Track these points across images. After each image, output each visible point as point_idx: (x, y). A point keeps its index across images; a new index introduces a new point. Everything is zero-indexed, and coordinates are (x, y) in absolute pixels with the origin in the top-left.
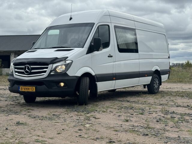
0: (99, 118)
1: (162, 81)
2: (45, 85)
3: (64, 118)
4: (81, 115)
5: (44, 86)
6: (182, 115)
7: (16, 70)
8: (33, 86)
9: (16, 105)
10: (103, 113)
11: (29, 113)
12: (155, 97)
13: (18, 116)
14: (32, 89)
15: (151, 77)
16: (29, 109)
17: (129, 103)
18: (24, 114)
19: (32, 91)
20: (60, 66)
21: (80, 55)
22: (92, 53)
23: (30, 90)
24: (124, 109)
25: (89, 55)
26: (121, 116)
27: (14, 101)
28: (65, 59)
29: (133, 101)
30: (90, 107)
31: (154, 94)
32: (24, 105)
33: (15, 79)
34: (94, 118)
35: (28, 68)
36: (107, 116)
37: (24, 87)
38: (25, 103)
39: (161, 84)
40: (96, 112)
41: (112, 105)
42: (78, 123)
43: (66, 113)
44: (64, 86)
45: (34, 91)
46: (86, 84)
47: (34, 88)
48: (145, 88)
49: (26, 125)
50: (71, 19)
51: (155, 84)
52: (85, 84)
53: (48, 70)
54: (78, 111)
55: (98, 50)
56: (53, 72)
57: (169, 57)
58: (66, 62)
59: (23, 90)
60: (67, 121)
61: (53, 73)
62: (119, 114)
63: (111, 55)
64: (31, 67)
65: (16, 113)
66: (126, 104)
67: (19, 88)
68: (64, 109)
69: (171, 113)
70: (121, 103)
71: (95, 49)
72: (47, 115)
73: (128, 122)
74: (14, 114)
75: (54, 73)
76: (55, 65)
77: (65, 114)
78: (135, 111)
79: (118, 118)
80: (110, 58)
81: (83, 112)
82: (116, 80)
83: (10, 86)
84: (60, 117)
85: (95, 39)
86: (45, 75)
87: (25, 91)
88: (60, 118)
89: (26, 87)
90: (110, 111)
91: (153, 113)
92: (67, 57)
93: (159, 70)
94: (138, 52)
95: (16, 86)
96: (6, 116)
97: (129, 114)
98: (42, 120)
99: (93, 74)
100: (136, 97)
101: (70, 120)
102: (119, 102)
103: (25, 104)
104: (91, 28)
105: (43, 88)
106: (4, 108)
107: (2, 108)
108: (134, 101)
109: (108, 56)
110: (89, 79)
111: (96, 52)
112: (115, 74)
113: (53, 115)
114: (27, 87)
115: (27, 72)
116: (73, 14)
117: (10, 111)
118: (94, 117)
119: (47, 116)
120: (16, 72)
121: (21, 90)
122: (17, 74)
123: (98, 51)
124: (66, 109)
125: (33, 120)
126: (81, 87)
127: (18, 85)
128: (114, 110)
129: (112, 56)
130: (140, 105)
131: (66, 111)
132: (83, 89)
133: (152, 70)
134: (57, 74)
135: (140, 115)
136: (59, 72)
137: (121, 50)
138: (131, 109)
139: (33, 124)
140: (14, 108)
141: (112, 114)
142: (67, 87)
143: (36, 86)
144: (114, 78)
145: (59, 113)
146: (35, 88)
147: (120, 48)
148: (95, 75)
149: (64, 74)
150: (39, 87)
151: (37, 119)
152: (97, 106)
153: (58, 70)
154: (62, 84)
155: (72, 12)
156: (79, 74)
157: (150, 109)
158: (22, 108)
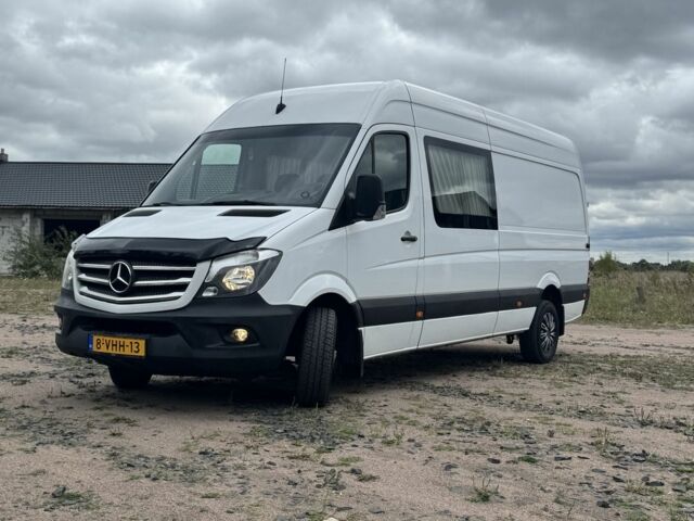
0: (372, 478)
1: (566, 321)
2: (182, 334)
3: (240, 473)
4: (305, 457)
5: (178, 337)
6: (682, 472)
7: (83, 276)
8: (137, 335)
9: (81, 397)
10: (387, 449)
11: (114, 441)
12: (549, 377)
13: (72, 450)
14: (134, 347)
15: (535, 308)
16: (117, 420)
17: (468, 399)
18: (97, 442)
19: (134, 354)
20: (238, 269)
21: (306, 233)
22: (348, 227)
23: (127, 352)
24: (459, 430)
25: (341, 232)
26: (455, 467)
27: (76, 380)
28: (254, 244)
29: (482, 394)
30: (335, 416)
31: (541, 363)
32: (107, 396)
33: (78, 308)
34: (354, 476)
35: (125, 273)
36: (404, 464)
37: (108, 339)
38: (112, 391)
39: (562, 333)
40: (360, 443)
41: (411, 411)
42: (296, 499)
43: (249, 442)
44: (247, 341)
45: (142, 353)
46: (326, 332)
47: (142, 343)
48: (510, 341)
49: (87, 508)
50: (281, 108)
51: (545, 331)
52: (323, 332)
53: (194, 283)
54: (294, 434)
55: (369, 217)
56: (210, 291)
57: (588, 246)
58: (257, 256)
59: (103, 349)
60: (253, 490)
61: (211, 294)
62: (444, 457)
63: (413, 235)
64: (135, 267)
65: (67, 438)
66: (461, 408)
67: (90, 341)
68: (243, 425)
69: (636, 461)
70: (441, 398)
71: (359, 214)
72: (179, 450)
73: (489, 505)
74: (60, 442)
75: (215, 291)
76: (218, 266)
77: (248, 447)
78: (501, 442)
79: (445, 479)
80: (408, 245)
81: (313, 440)
82: (424, 317)
83: (59, 332)
84: (226, 463)
85: (360, 177)
86: (184, 298)
87: (110, 351)
88: (224, 469)
89: (114, 339)
90: (410, 440)
91: (570, 458)
92: (263, 239)
93: (558, 286)
94: (497, 229)
95: (79, 332)
96: (27, 451)
97: (482, 460)
98: (154, 479)
99: (352, 299)
100: (486, 376)
101: (263, 486)
102: (435, 396)
103: (113, 396)
104: (349, 139)
105: (173, 344)
106: (34, 409)
107: (26, 411)
108: (483, 390)
109: (403, 239)
110: (337, 315)
111: (362, 225)
112: (424, 297)
113: (201, 453)
114: (118, 340)
115: (118, 285)
116: (286, 92)
117: (50, 426)
118: (353, 471)
119: (180, 456)
120: (83, 283)
121: (95, 349)
122: (85, 289)
123: (372, 220)
124: (250, 421)
125: (122, 475)
126: (308, 344)
127: (85, 329)
128: (424, 433)
129: (413, 240)
130: (510, 413)
131: (252, 434)
132: (315, 354)
133: (538, 286)
134: (226, 298)
135: (526, 466)
136: (233, 289)
137: (444, 220)
138: (484, 430)
139: (116, 501)
140: (68, 411)
141: (420, 456)
142: (257, 344)
143: (148, 336)
144: (420, 314)
145: (223, 446)
146: (147, 344)
147: (441, 211)
148: (358, 302)
149: (250, 298)
150: (158, 340)
151: (136, 472)
152: (360, 410)
153: (231, 283)
154: (242, 334)
155: (287, 88)
156: (302, 298)
157: (551, 434)
158: (96, 414)
